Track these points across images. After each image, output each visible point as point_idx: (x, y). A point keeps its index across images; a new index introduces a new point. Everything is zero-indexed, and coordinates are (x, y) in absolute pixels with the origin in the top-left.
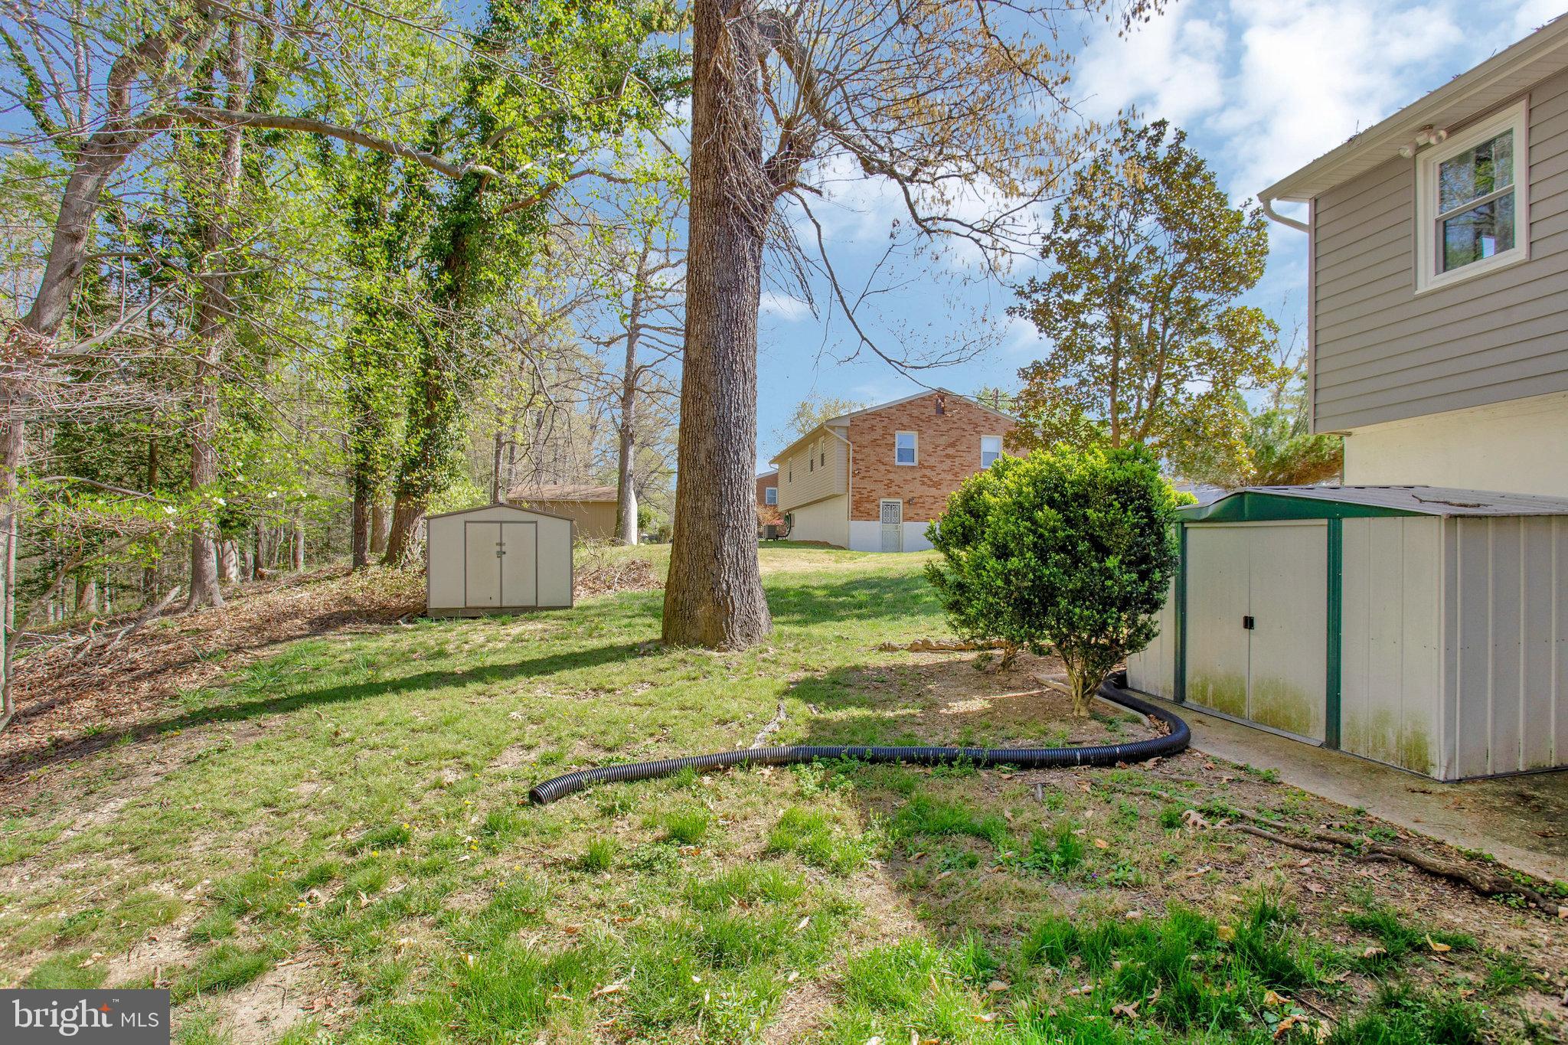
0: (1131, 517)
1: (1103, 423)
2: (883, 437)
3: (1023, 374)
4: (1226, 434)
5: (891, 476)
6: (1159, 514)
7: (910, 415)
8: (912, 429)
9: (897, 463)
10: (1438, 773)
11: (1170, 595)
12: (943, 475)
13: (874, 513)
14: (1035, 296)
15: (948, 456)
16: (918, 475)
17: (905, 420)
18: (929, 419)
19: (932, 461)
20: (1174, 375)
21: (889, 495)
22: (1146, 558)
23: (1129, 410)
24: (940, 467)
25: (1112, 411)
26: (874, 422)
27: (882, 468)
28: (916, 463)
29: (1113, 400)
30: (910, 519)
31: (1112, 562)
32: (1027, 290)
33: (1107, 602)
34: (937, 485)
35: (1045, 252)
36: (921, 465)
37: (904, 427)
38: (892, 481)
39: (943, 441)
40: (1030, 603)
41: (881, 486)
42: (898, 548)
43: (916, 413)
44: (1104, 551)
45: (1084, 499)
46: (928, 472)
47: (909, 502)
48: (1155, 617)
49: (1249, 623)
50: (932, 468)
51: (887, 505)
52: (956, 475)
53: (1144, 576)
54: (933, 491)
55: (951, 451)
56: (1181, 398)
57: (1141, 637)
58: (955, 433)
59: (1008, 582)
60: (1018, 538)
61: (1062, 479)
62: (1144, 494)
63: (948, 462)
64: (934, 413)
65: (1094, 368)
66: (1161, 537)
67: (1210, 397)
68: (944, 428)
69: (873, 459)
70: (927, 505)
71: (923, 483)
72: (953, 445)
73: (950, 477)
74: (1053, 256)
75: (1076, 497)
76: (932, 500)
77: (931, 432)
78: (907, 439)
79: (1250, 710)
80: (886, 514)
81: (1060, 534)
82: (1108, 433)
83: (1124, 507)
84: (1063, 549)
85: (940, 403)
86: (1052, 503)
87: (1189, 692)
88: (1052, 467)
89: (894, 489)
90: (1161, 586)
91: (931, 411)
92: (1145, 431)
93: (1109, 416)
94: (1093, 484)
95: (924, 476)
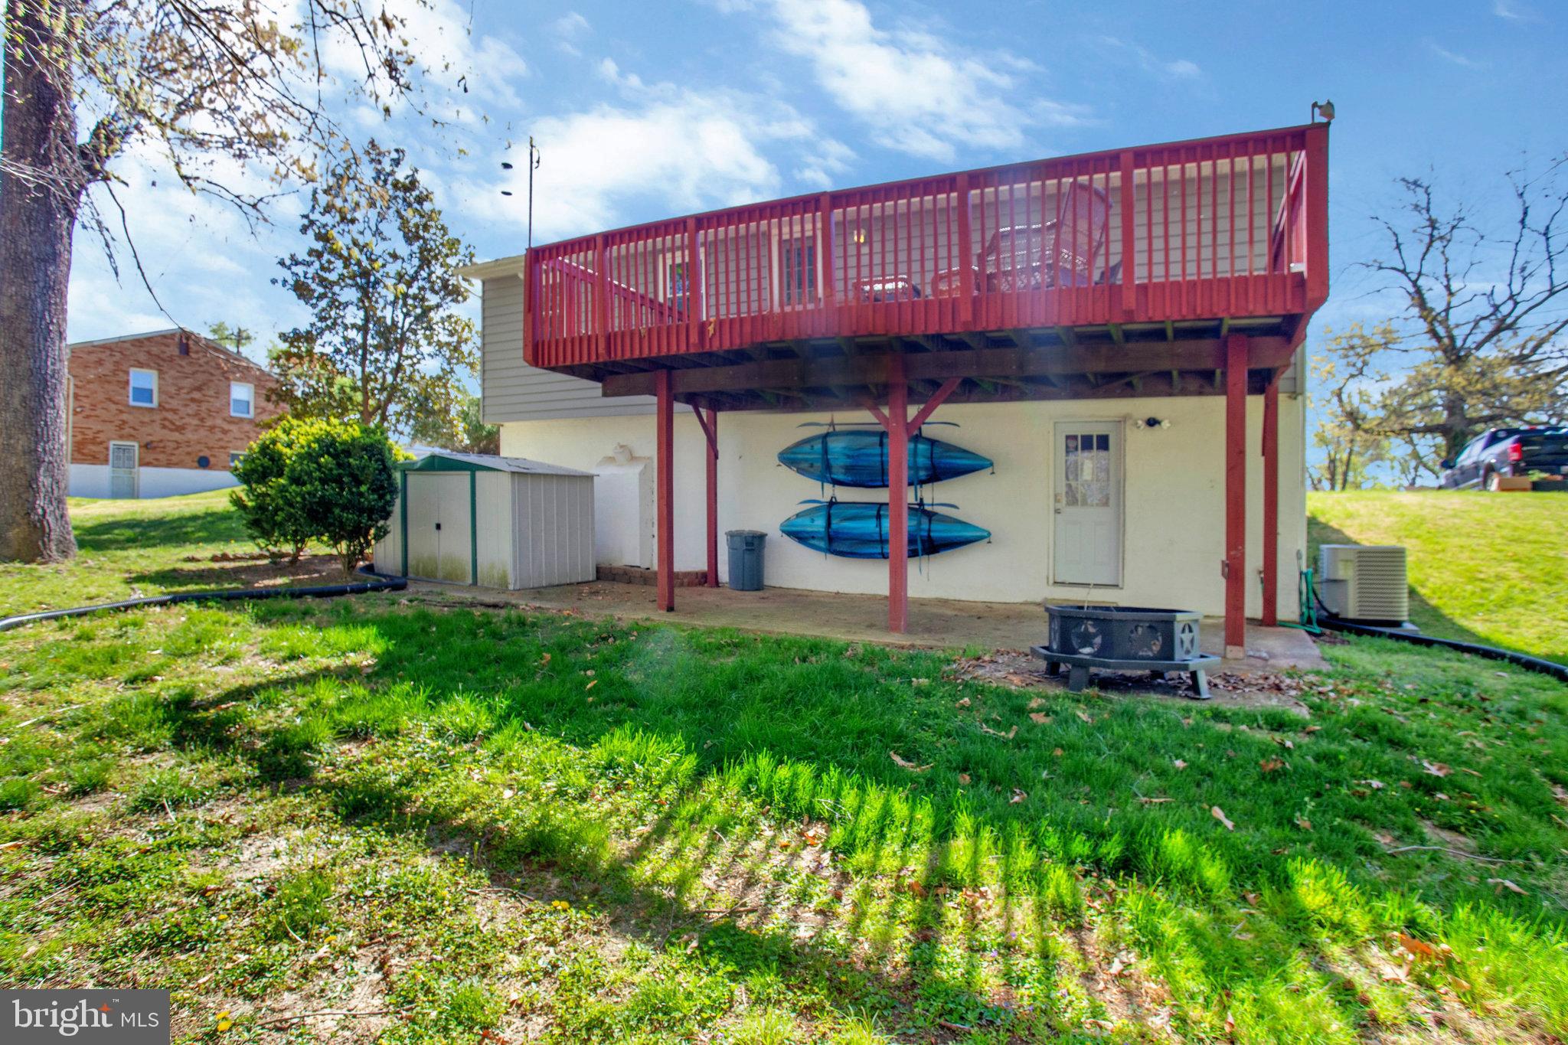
0: (374, 465)
1: (354, 389)
2: (114, 373)
3: (283, 337)
4: (447, 411)
5: (125, 417)
6: (389, 464)
7: (149, 353)
8: (150, 367)
9: (132, 403)
10: (511, 587)
11: (397, 508)
12: (187, 420)
13: (102, 457)
14: (295, 269)
15: (193, 400)
16: (157, 417)
17: (142, 357)
18: (171, 359)
19: (174, 403)
20: (411, 357)
21: (121, 437)
22: (382, 487)
23: (376, 380)
24: (183, 411)
25: (362, 379)
26: (103, 356)
27: (113, 407)
28: (155, 404)
29: (363, 371)
30: (148, 464)
31: (363, 488)
32: (288, 262)
33: (361, 510)
34: (180, 429)
35: (304, 230)
36: (161, 407)
37: (140, 365)
38: (124, 422)
39: (187, 383)
40: (317, 512)
41: (111, 427)
42: (133, 493)
43: (155, 350)
44: (359, 483)
45: (348, 453)
46: (169, 415)
47: (147, 446)
48: (388, 522)
49: (438, 527)
50: (175, 411)
51: (119, 448)
52: (202, 420)
53: (381, 497)
54: (176, 436)
55: (196, 395)
56: (417, 377)
57: (382, 534)
58: (201, 377)
59: (304, 499)
60: (309, 474)
61: (334, 439)
62: (381, 452)
63: (193, 407)
64: (176, 352)
65: (347, 341)
66: (390, 476)
67: (439, 378)
68: (188, 369)
69: (101, 396)
70: (169, 450)
71: (164, 427)
72: (199, 389)
73: (195, 422)
74: (311, 233)
75: (343, 451)
76: (174, 445)
77: (173, 373)
78: (143, 378)
79: (440, 574)
80: (118, 458)
81: (335, 472)
82: (358, 397)
83: (370, 459)
84: (335, 481)
85: (184, 343)
86: (329, 454)
87: (410, 570)
88: (328, 433)
89: (127, 430)
90: (391, 503)
91: (175, 351)
92: (389, 400)
93: (359, 384)
94: (352, 444)
95: (165, 419)
